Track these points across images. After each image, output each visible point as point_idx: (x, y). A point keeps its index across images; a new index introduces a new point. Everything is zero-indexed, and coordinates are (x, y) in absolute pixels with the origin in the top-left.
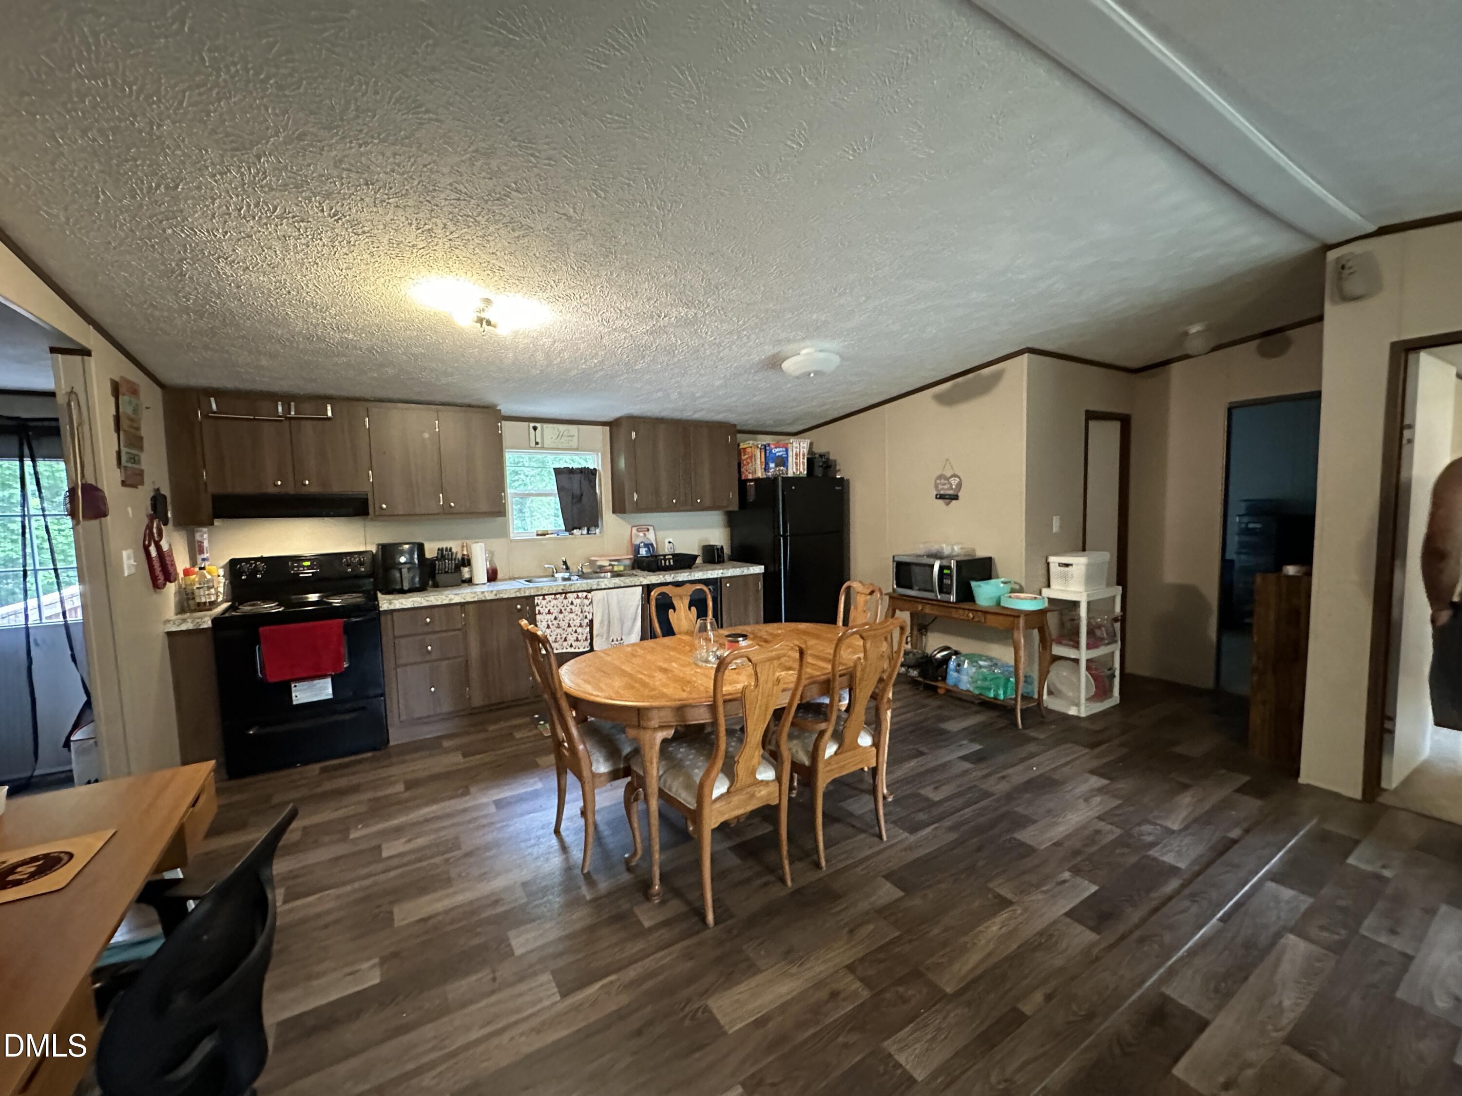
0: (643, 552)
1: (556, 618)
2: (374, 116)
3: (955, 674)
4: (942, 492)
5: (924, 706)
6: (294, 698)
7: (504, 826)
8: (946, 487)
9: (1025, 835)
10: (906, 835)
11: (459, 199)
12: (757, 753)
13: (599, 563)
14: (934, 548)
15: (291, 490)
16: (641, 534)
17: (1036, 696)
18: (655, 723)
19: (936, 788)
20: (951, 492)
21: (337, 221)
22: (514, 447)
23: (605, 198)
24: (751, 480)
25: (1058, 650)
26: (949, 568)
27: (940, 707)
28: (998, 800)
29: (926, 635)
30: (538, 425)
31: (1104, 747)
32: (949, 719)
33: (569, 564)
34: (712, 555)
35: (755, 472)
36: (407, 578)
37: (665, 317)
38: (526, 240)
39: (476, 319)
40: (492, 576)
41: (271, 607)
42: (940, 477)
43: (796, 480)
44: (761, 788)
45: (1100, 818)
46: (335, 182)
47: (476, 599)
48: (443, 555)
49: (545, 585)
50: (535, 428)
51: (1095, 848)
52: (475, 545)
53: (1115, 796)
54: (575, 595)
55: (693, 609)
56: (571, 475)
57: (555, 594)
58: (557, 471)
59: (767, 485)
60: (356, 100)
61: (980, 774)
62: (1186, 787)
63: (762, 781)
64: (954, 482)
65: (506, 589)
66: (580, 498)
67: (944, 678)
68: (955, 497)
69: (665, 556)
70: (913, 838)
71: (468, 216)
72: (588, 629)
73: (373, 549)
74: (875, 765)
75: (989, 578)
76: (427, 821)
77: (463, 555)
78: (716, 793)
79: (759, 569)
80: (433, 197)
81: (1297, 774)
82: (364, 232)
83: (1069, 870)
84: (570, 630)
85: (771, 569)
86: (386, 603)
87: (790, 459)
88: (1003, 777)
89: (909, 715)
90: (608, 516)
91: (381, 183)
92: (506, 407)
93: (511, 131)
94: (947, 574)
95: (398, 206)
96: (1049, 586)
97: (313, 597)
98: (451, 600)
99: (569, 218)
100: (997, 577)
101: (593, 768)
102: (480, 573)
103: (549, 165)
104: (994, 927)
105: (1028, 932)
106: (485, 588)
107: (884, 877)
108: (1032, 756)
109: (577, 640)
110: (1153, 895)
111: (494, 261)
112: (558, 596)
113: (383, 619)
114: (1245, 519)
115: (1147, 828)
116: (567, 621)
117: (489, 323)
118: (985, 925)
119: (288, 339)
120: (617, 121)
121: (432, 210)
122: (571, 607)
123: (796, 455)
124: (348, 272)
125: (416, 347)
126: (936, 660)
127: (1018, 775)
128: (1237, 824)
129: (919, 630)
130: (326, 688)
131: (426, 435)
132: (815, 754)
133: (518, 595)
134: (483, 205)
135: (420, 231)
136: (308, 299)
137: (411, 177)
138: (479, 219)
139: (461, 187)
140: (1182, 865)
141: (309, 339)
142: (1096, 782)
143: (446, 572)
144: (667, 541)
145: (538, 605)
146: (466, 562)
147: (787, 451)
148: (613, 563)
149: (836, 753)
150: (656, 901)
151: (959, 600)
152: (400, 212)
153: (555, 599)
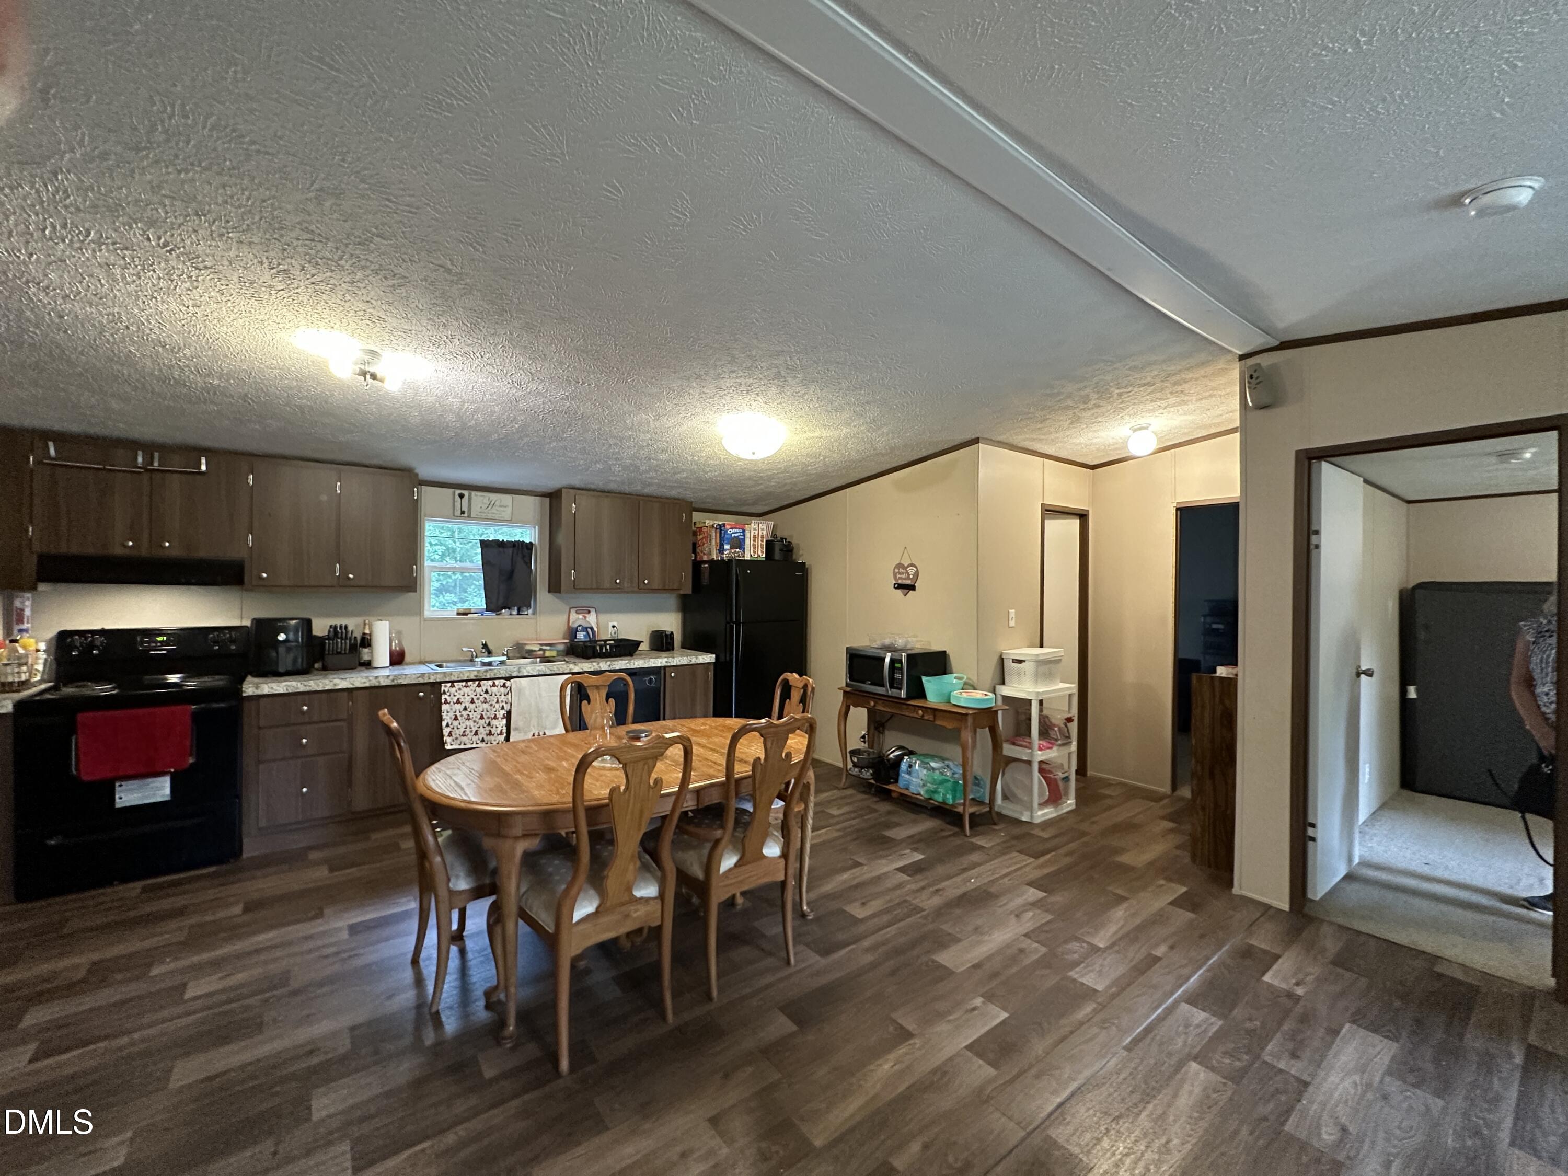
0: (581, 636)
1: (465, 709)
2: (188, 142)
3: (907, 776)
4: (900, 582)
5: (875, 811)
6: (117, 800)
7: (356, 955)
8: (903, 576)
9: (945, 958)
10: (818, 958)
11: (313, 240)
12: (631, 867)
13: (528, 647)
14: (887, 641)
15: (144, 552)
16: (581, 616)
17: (987, 801)
18: (518, 831)
19: (863, 904)
20: (908, 582)
21: (170, 252)
22: (438, 515)
23: (484, 252)
24: (705, 562)
25: (1009, 750)
26: (900, 661)
27: (889, 813)
28: (925, 917)
29: (883, 733)
30: (466, 493)
31: (1048, 856)
32: (897, 825)
33: (491, 646)
34: (662, 642)
35: (710, 554)
36: (286, 660)
37: (583, 383)
38: (403, 290)
39: (358, 371)
40: (397, 659)
41: (104, 689)
42: (900, 566)
43: (752, 563)
44: (639, 907)
45: (1026, 935)
46: (157, 210)
47: (367, 685)
48: (335, 632)
49: (454, 670)
50: (461, 496)
51: (1014, 970)
52: (379, 623)
53: (1047, 911)
54: (490, 682)
55: (612, 701)
56: (501, 549)
57: (467, 681)
58: (485, 544)
59: (723, 567)
60: (162, 122)
61: (913, 887)
62: (1121, 899)
63: (642, 898)
64: (911, 571)
65: (410, 673)
66: (510, 575)
67: (897, 781)
68: (912, 588)
69: (605, 641)
70: (823, 962)
71: (329, 259)
72: (504, 721)
73: (247, 623)
74: (783, 878)
75: (945, 673)
76: (257, 951)
77: (364, 634)
78: (578, 915)
79: (709, 658)
80: (282, 236)
81: (1230, 884)
82: (206, 268)
83: (982, 996)
84: (482, 722)
85: (722, 659)
86: (250, 688)
87: (747, 541)
88: (938, 890)
89: (853, 822)
90: (543, 595)
91: (214, 215)
92: (425, 471)
93: (357, 172)
94: (898, 668)
95: (241, 242)
96: (1003, 683)
97: (174, 678)
98: (335, 685)
99: (449, 271)
100: (951, 673)
101: (451, 885)
102: (381, 654)
103: (410, 212)
104: (886, 1067)
105: (923, 1068)
106: (386, 672)
107: (779, 1009)
108: (975, 866)
109: (490, 734)
110: (1064, 1021)
111: (371, 310)
112: (470, 683)
113: (246, 705)
114: (1209, 620)
115: (1074, 946)
116: (479, 712)
117: (374, 377)
118: (878, 1062)
119: (137, 380)
120: (476, 173)
121: (284, 250)
122: (485, 696)
123: (754, 537)
124: (196, 309)
125: (299, 398)
126: (889, 760)
127: (953, 888)
128: (1164, 940)
129: (876, 728)
130: (163, 788)
131: (324, 498)
132: (709, 866)
133: (421, 681)
134: (343, 248)
135: (274, 271)
136: (153, 336)
137: (250, 212)
138: (342, 262)
139: (313, 227)
140: (1099, 988)
141: (164, 380)
142: (1034, 894)
143: (340, 653)
144: (611, 624)
145: (445, 693)
146: (366, 642)
147: (744, 531)
148: (544, 647)
149: (736, 865)
150: (509, 1046)
151: (909, 697)
152: (245, 249)
153: (466, 686)
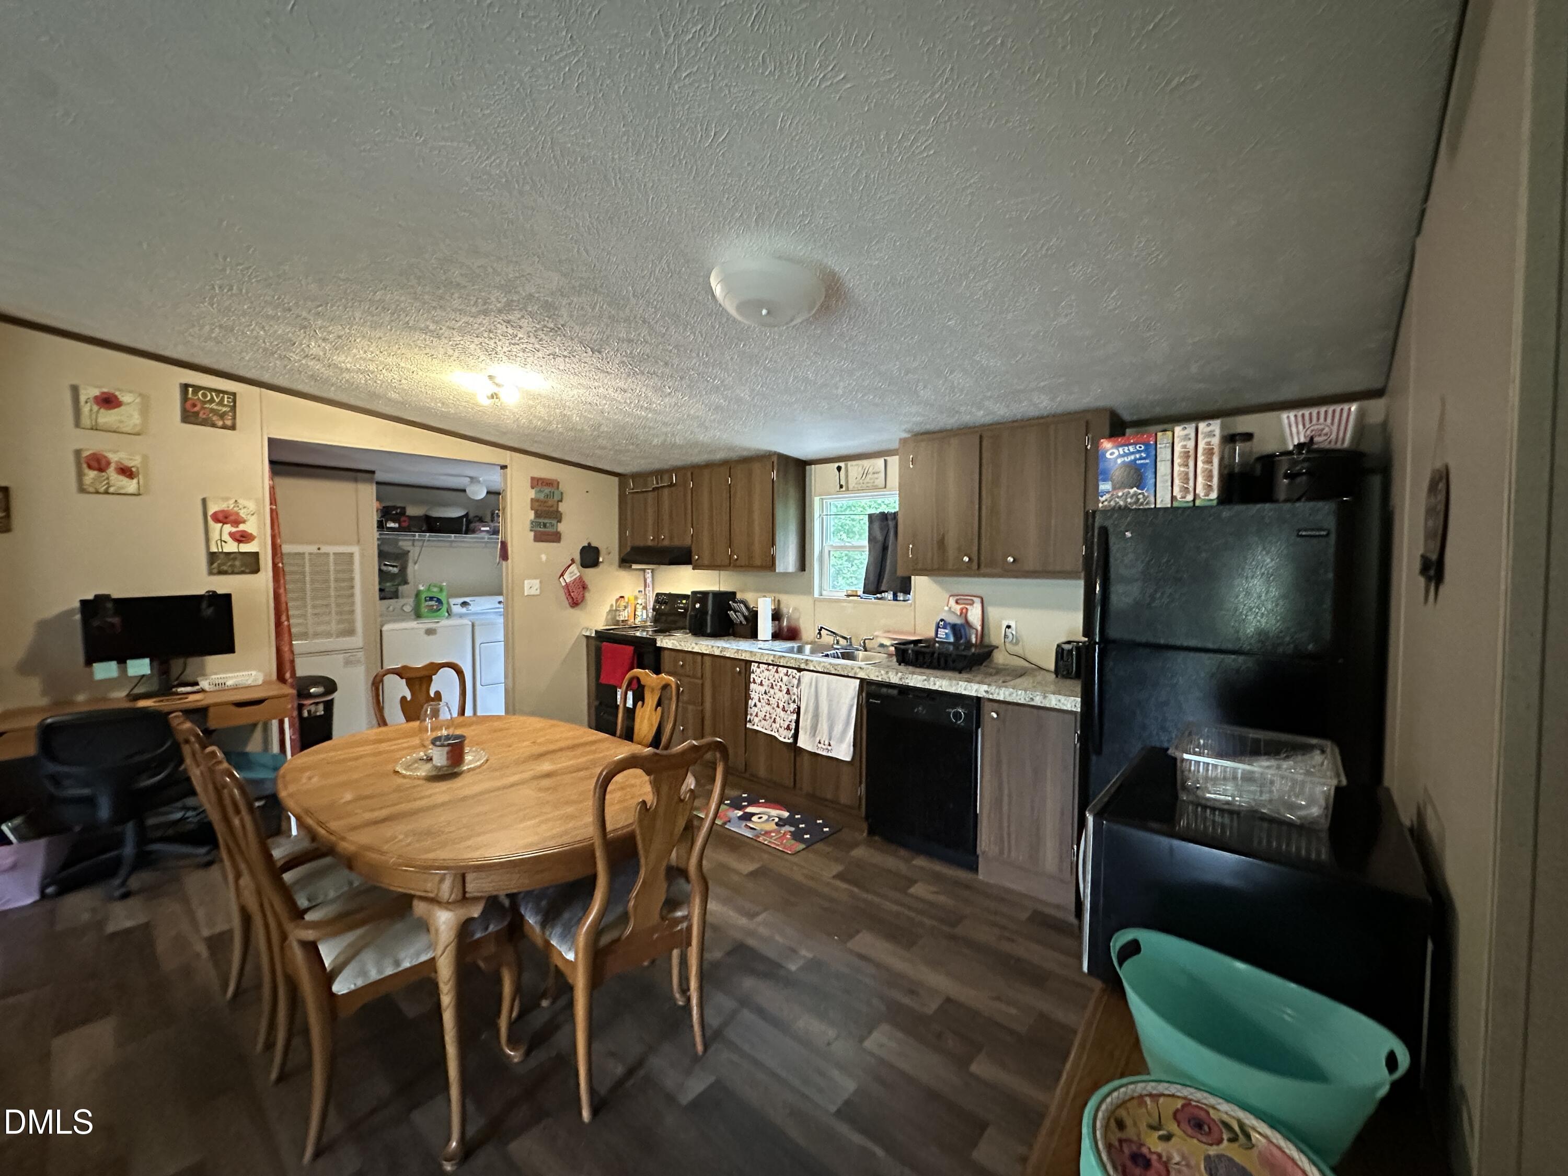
1: (765, 693)
13: (881, 640)
30: (842, 464)
43: (1181, 513)
50: (839, 469)
54: (785, 670)
56: (889, 522)
57: (769, 664)
58: (872, 518)
72: (795, 717)
77: (752, 608)
79: (1072, 704)
84: (778, 711)
87: (1163, 467)
102: (765, 627)
109: (783, 726)
112: (771, 667)
113: (661, 654)
116: (777, 699)
122: (780, 683)
123: (1185, 459)
133: (737, 656)
144: (1004, 624)
145: (753, 672)
147: (1150, 449)
153: (768, 670)
